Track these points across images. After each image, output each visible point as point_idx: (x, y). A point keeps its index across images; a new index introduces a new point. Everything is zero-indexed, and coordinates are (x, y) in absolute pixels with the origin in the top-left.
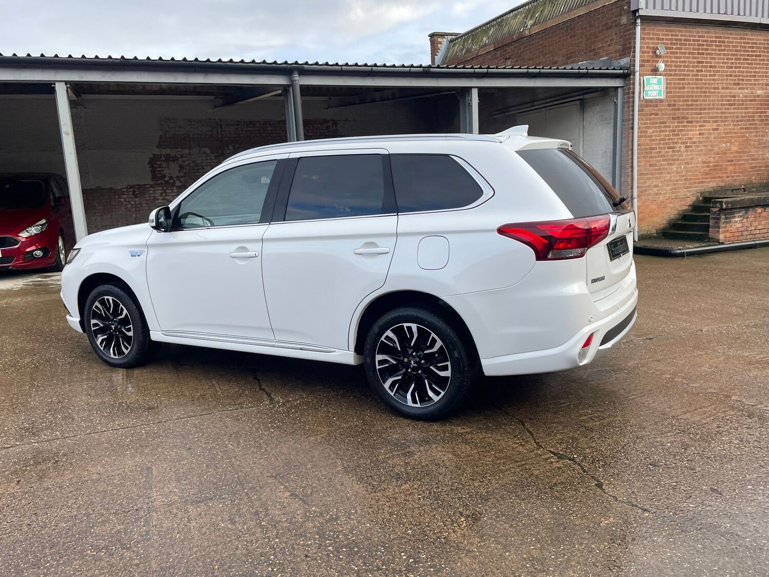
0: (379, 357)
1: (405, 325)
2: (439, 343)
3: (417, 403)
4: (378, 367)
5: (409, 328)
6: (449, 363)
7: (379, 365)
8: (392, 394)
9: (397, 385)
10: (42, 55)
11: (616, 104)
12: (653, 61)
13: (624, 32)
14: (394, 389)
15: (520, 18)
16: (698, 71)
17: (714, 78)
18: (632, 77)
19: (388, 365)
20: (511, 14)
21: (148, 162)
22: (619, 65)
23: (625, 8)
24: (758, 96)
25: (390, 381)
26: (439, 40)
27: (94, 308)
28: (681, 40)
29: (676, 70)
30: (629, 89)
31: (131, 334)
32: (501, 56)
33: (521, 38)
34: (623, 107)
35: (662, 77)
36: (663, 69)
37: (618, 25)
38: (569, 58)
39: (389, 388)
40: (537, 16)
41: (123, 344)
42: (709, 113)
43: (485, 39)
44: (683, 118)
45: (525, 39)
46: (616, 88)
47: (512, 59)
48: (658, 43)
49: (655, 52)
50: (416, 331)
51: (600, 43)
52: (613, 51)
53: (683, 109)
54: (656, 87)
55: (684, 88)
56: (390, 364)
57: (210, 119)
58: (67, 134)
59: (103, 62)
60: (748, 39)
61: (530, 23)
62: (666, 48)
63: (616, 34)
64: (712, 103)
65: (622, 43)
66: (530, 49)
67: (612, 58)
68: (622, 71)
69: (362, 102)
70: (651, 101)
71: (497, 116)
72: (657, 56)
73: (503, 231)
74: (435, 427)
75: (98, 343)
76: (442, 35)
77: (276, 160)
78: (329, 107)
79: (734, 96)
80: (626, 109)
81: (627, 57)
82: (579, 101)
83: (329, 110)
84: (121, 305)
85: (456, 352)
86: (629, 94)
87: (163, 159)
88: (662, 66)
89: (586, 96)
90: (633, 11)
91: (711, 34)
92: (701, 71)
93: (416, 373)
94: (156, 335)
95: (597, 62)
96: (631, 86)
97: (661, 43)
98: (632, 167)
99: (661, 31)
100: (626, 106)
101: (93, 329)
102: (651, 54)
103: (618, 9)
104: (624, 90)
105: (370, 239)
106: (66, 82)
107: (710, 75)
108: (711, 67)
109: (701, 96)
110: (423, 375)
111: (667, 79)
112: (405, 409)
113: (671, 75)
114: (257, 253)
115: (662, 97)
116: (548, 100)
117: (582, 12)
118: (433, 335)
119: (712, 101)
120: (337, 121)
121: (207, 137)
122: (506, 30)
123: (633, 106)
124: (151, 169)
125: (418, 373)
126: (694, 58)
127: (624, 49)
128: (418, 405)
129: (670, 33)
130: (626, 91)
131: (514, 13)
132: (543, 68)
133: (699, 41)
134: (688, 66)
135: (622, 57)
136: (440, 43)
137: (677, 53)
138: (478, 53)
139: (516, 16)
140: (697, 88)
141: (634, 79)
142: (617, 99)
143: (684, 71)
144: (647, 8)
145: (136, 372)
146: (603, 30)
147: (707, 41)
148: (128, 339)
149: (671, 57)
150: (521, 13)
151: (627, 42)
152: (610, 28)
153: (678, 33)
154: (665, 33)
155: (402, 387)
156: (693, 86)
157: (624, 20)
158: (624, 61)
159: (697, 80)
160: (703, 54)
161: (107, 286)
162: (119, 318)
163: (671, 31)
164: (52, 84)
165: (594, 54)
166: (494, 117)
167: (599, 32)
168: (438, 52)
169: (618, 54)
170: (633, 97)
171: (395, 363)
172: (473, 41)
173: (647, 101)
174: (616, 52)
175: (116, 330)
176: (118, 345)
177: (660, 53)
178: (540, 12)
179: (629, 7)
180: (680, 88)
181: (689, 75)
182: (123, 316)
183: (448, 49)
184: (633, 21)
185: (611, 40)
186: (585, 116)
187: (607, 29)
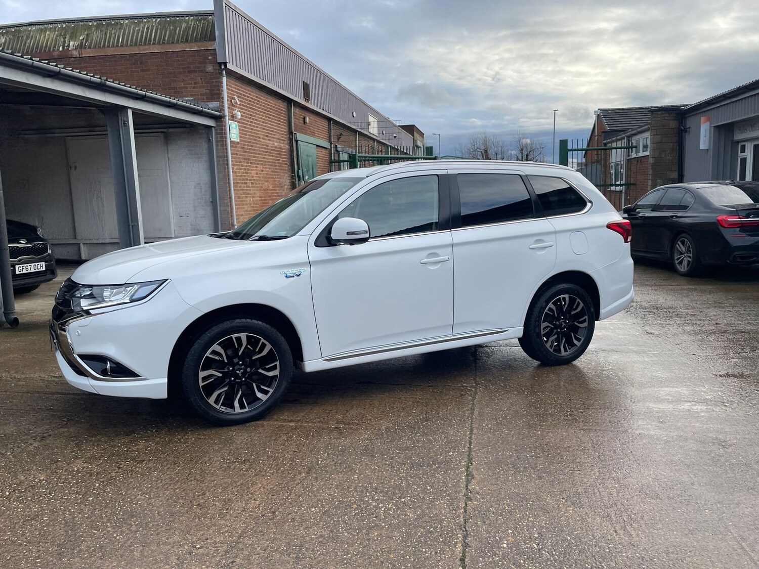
11: (209, 141)
13: (211, 79)
15: (51, 35)
17: (258, 129)
18: (223, 120)
19: (548, 330)
22: (209, 107)
23: (210, 58)
24: (276, 147)
25: (551, 341)
27: (207, 354)
31: (274, 373)
34: (217, 145)
35: (236, 123)
36: (240, 117)
37: (203, 71)
39: (550, 346)
40: (81, 38)
41: (259, 389)
42: (258, 157)
44: (248, 159)
45: (72, 59)
46: (210, 127)
48: (234, 95)
49: (231, 101)
50: (568, 299)
51: (182, 84)
52: (199, 93)
53: (248, 152)
54: (235, 131)
55: (246, 135)
60: (269, 102)
61: (72, 44)
63: (201, 79)
64: (259, 149)
65: (209, 88)
67: (198, 99)
68: (215, 113)
70: (235, 142)
72: (233, 105)
79: (267, 146)
80: (219, 147)
81: (218, 101)
82: (163, 134)
84: (262, 341)
86: (222, 133)
88: (239, 115)
89: (171, 130)
90: (218, 63)
91: (253, 94)
92: (252, 122)
94: (313, 363)
96: (223, 128)
98: (230, 198)
99: (235, 84)
100: (220, 144)
103: (201, 58)
104: (216, 130)
105: (539, 237)
107: (256, 127)
108: (256, 120)
109: (254, 143)
111: (240, 126)
113: (240, 123)
114: (448, 258)
115: (238, 140)
118: (578, 300)
119: (259, 147)
123: (226, 145)
127: (212, 94)
129: (237, 87)
130: (219, 131)
134: (247, 117)
139: (43, 31)
140: (252, 136)
141: (225, 122)
142: (212, 139)
146: (184, 72)
147: (252, 99)
150: (50, 30)
151: (215, 88)
152: (194, 72)
156: (250, 134)
157: (210, 68)
158: (214, 105)
159: (251, 129)
160: (252, 109)
165: (177, 93)
167: (180, 73)
169: (205, 97)
170: (225, 138)
173: (233, 142)
174: (202, 95)
177: (234, 103)
178: (85, 36)
179: (216, 58)
180: (244, 134)
181: (248, 125)
182: (263, 354)
184: (219, 71)
185: (195, 83)
186: (169, 148)
187: (189, 72)
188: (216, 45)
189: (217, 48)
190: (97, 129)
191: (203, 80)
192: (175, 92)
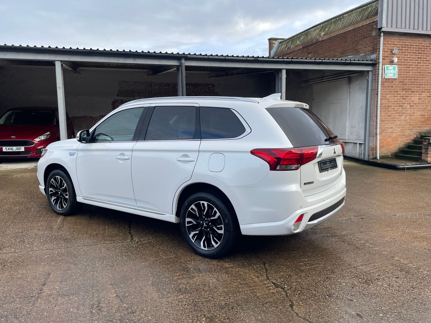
0: (188, 220)
1: (201, 202)
2: (218, 214)
3: (206, 248)
4: (187, 225)
5: (203, 204)
6: (223, 226)
7: (187, 224)
8: (193, 241)
9: (196, 236)
10: (49, 47)
11: (368, 81)
12: (391, 57)
13: (374, 40)
14: (194, 238)
15: (317, 31)
16: (418, 63)
17: (428, 67)
18: (377, 65)
19: (192, 224)
20: (313, 29)
21: (111, 103)
22: (370, 58)
23: (375, 26)
25: (192, 233)
26: (274, 42)
27: (51, 182)
28: (408, 45)
29: (404, 62)
30: (376, 72)
31: (67, 197)
32: (306, 51)
33: (317, 42)
34: (372, 82)
35: (396, 66)
36: (396, 61)
37: (371, 36)
38: (343, 54)
39: (192, 238)
40: (326, 30)
41: (64, 202)
42: (425, 87)
43: (298, 42)
44: (408, 89)
45: (319, 42)
46: (368, 71)
47: (312, 53)
48: (394, 47)
49: (392, 52)
50: (207, 206)
51: (360, 46)
52: (367, 51)
53: (409, 85)
54: (392, 71)
55: (410, 72)
56: (193, 224)
57: (146, 82)
58: (60, 88)
59: (80, 51)
61: (323, 34)
62: (399, 50)
63: (369, 41)
64: (426, 81)
65: (372, 46)
66: (322, 48)
67: (367, 54)
68: (372, 62)
69: (227, 75)
70: (389, 79)
71: (303, 85)
72: (393, 54)
73: (254, 152)
74: (214, 262)
75: (52, 201)
76: (276, 39)
77: (144, 107)
78: (210, 77)
80: (374, 83)
81: (375, 54)
82: (348, 78)
83: (210, 78)
84: (64, 181)
85: (226, 220)
86: (376, 75)
87: (119, 102)
88: (396, 60)
89: (351, 75)
90: (379, 28)
92: (420, 63)
93: (206, 230)
94: (80, 199)
95: (358, 56)
96: (377, 70)
97: (396, 47)
98: (377, 116)
99: (396, 40)
100: (374, 81)
101: (50, 193)
102: (389, 53)
103: (371, 28)
104: (373, 73)
105: (185, 153)
106: (61, 61)
107: (426, 66)
108: (426, 61)
109: (420, 77)
110: (210, 232)
111: (399, 67)
112: (200, 250)
113: (402, 65)
114: (129, 157)
115: (396, 77)
116: (330, 77)
117: (350, 28)
118: (215, 209)
119: (427, 80)
120: (214, 85)
121: (144, 91)
122: (309, 37)
123: (378, 82)
124: (112, 107)
125: (207, 230)
126: (416, 55)
127: (373, 50)
128: (206, 249)
129: (401, 41)
130: (374, 73)
131: (314, 28)
132: (324, 59)
133: (419, 46)
134: (412, 60)
135: (372, 54)
136: (274, 44)
137: (405, 52)
138: (294, 49)
139: (315, 29)
140: (417, 73)
141: (379, 66)
142: (369, 78)
143: (410, 63)
144: (387, 27)
145: (69, 218)
146: (362, 39)
147: (424, 46)
148: (66, 200)
149: (402, 55)
150: (318, 29)
151: (375, 46)
152: (366, 37)
153: (406, 41)
154: (398, 41)
155: (199, 238)
156: (415, 71)
157: (374, 33)
158: (373, 56)
159: (417, 68)
160: (421, 53)
161: (58, 170)
162: (62, 188)
163: (402, 40)
164: (54, 62)
165: (356, 52)
166: (301, 85)
167: (360, 40)
168: (273, 49)
169: (370, 52)
170: (378, 77)
171: (195, 223)
172: (291, 43)
173: (386, 79)
174: (368, 51)
175: (61, 194)
176: (61, 203)
177: (395, 52)
178: (328, 28)
179: (377, 26)
180: (407, 72)
181: (412, 65)
182: (64, 187)
183: (278, 47)
184: (379, 34)
185: (366, 45)
186: (351, 86)
187: (364, 38)
188: (378, 18)
189: (378, 19)
190: (324, 78)
191: (370, 42)
192: (357, 52)
